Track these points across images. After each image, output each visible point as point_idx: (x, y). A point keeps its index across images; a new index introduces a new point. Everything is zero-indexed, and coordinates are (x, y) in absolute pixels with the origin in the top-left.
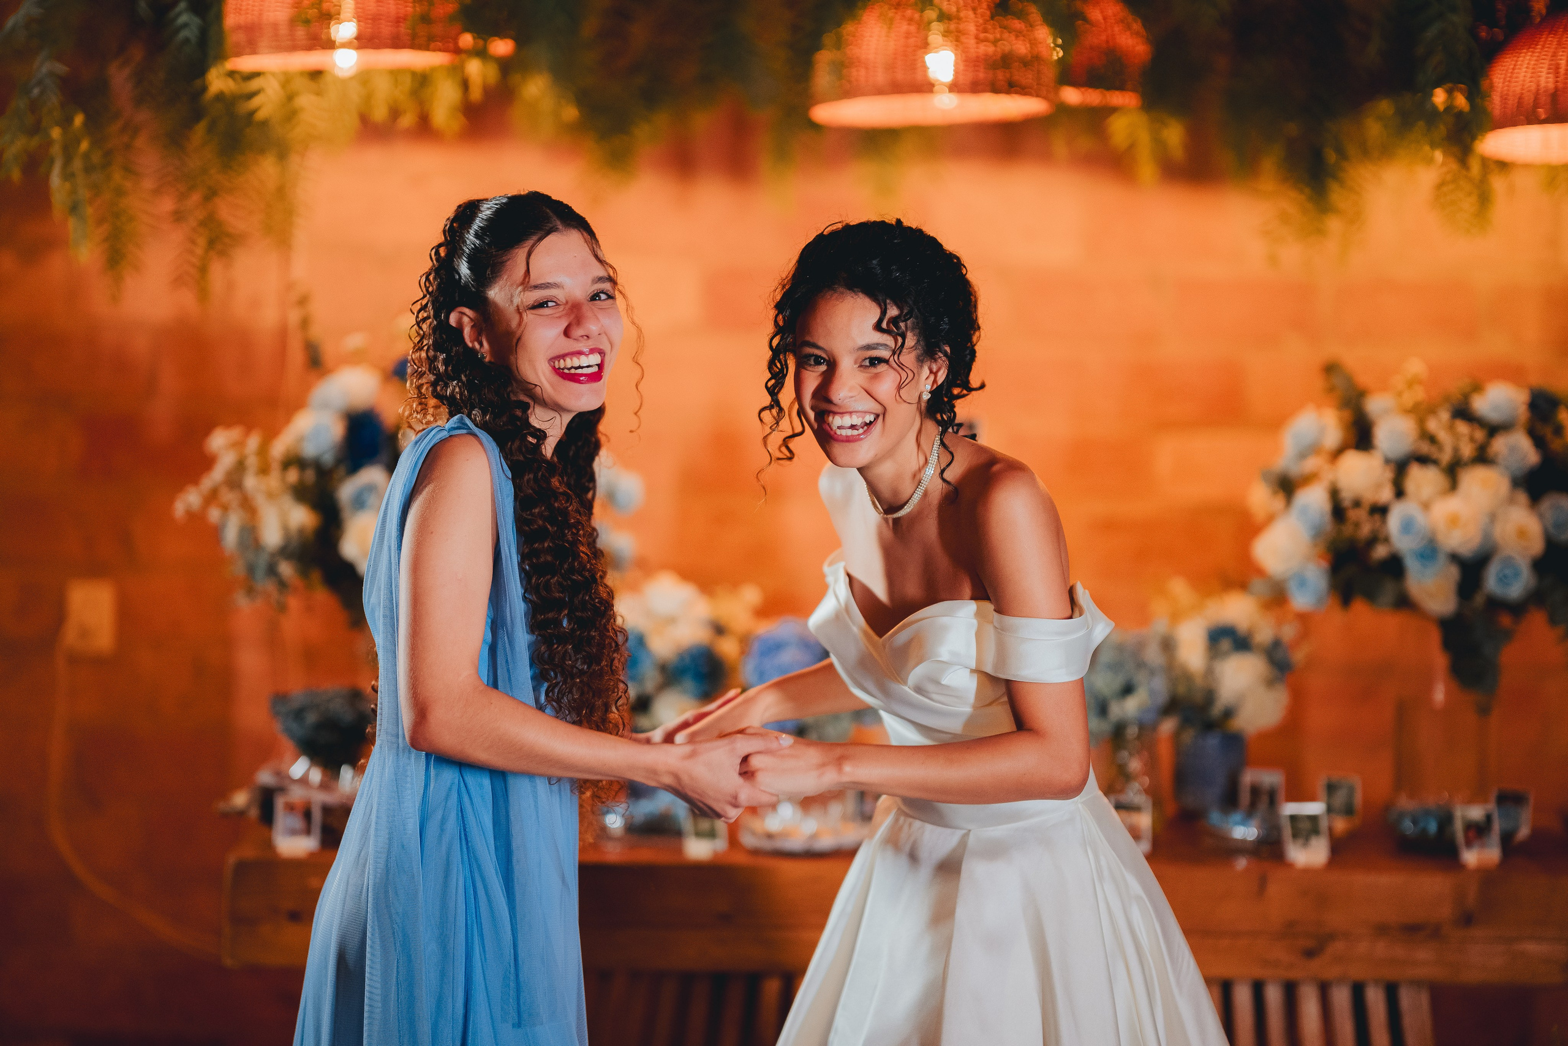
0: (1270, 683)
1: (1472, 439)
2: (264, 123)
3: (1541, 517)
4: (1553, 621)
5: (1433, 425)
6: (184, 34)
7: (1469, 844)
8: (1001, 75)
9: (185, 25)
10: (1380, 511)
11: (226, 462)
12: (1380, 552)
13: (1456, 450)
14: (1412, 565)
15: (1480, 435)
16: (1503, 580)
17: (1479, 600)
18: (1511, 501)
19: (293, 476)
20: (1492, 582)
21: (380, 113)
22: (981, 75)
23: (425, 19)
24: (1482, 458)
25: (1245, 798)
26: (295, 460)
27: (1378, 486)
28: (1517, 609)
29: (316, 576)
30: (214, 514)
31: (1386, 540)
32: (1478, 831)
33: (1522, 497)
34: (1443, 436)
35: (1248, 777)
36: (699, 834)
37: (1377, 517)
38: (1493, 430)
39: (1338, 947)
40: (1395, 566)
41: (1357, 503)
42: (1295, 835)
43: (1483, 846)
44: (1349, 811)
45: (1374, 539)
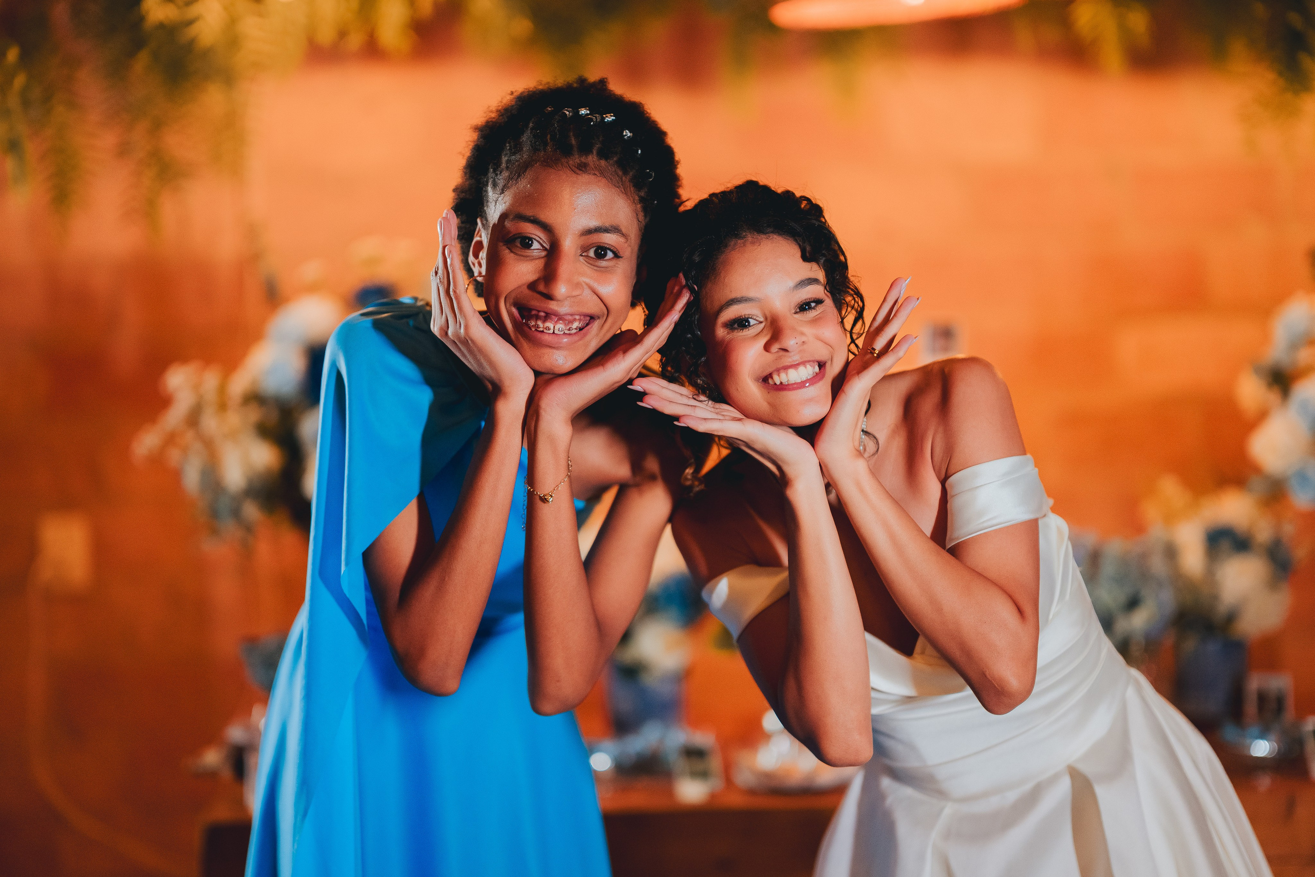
0: (1272, 584)
11: (184, 402)
19: (255, 413)
21: (326, 35)
25: (1251, 705)
26: (255, 398)
29: (282, 515)
30: (173, 456)
35: (1255, 683)
36: (691, 775)
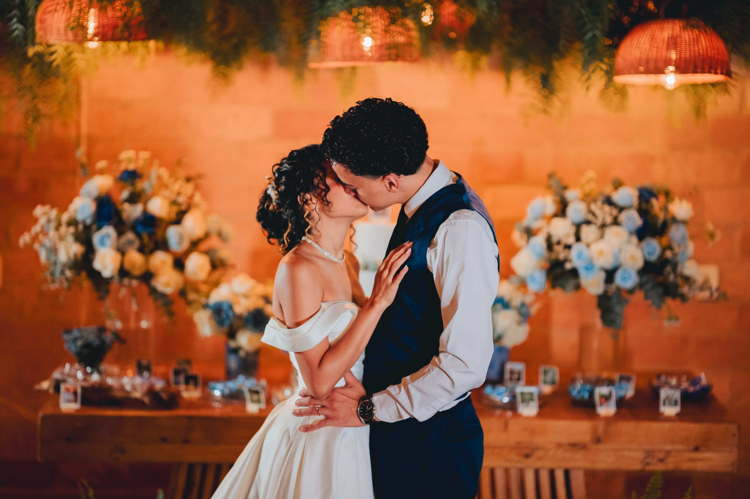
0: (519, 323)
1: (611, 214)
2: (58, 66)
3: (642, 249)
4: (646, 297)
5: (593, 207)
6: (16, 33)
7: (601, 405)
8: (393, 51)
9: (16, 29)
10: (568, 247)
11: (43, 221)
12: (568, 266)
13: (604, 219)
14: (582, 273)
15: (615, 212)
16: (624, 279)
17: (612, 288)
18: (629, 242)
19: (72, 230)
20: (619, 280)
22: (384, 52)
23: (127, 26)
24: (616, 222)
25: (507, 376)
26: (72, 222)
27: (567, 236)
28: (631, 291)
29: (84, 274)
30: (36, 246)
31: (570, 261)
32: (606, 398)
33: (634, 239)
34: (598, 212)
35: (509, 366)
36: (253, 401)
37: (567, 250)
38: (621, 209)
39: (539, 453)
40: (574, 273)
41: (559, 243)
42: (523, 401)
43: (608, 406)
44: (553, 383)
45: (566, 260)
